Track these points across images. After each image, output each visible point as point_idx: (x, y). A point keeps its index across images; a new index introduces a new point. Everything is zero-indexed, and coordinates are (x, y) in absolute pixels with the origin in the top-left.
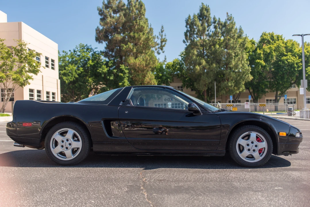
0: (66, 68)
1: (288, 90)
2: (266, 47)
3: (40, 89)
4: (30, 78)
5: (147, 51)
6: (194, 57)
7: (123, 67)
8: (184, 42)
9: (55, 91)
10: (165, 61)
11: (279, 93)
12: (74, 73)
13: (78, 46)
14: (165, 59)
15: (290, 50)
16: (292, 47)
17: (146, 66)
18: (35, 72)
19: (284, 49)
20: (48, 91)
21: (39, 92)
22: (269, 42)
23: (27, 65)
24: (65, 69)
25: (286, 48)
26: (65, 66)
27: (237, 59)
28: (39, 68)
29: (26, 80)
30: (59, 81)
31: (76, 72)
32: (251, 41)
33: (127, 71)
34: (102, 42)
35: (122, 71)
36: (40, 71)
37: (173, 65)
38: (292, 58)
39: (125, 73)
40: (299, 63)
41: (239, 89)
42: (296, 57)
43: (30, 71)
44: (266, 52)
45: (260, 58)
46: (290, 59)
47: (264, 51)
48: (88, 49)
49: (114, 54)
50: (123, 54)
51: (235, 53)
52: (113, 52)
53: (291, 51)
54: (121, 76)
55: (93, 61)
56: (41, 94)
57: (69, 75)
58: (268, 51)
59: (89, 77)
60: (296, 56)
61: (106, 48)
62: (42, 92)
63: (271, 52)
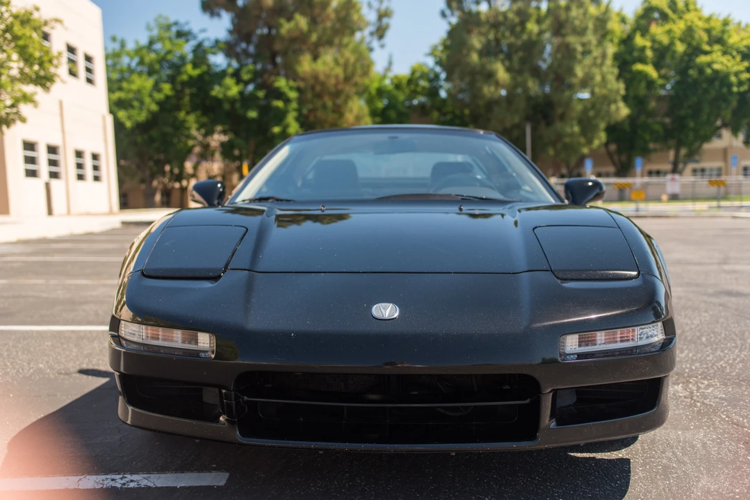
0: (125, 85)
1: (706, 146)
2: (657, 30)
3: (56, 141)
4: (26, 98)
5: (346, 40)
6: (475, 57)
7: (281, 83)
8: (443, 15)
9: (99, 149)
10: (388, 69)
11: (683, 151)
12: (147, 100)
13: (153, 24)
14: (390, 63)
15: (718, 40)
16: (723, 32)
17: (347, 79)
18: (44, 81)
19: (705, 37)
20: (80, 148)
21: (52, 150)
22: (664, 17)
23: (15, 56)
24: (120, 89)
25: (708, 31)
26: (120, 80)
27: (588, 61)
28: (56, 67)
29: (13, 106)
30: (110, 120)
31: (151, 96)
32: (619, 14)
33: (293, 95)
34: (219, 15)
35: (279, 95)
36: (58, 76)
37: (410, 81)
38: (724, 59)
39: (287, 101)
40: (742, 72)
41: (590, 142)
42: (734, 57)
43: (25, 78)
44: (660, 43)
45: (643, 60)
46: (719, 61)
47: (654, 41)
48: (180, 34)
49: (252, 49)
50: (278, 46)
51: (583, 45)
52: (248, 42)
53: (720, 41)
54: (277, 108)
55: (195, 66)
56: (60, 157)
57: (132, 107)
58: (665, 40)
59: (188, 113)
60: (735, 53)
61: (230, 32)
62: (61, 151)
63: (672, 44)
